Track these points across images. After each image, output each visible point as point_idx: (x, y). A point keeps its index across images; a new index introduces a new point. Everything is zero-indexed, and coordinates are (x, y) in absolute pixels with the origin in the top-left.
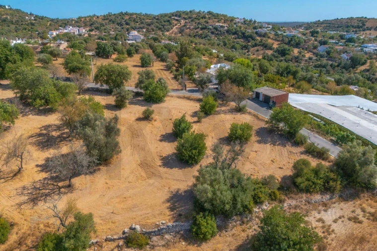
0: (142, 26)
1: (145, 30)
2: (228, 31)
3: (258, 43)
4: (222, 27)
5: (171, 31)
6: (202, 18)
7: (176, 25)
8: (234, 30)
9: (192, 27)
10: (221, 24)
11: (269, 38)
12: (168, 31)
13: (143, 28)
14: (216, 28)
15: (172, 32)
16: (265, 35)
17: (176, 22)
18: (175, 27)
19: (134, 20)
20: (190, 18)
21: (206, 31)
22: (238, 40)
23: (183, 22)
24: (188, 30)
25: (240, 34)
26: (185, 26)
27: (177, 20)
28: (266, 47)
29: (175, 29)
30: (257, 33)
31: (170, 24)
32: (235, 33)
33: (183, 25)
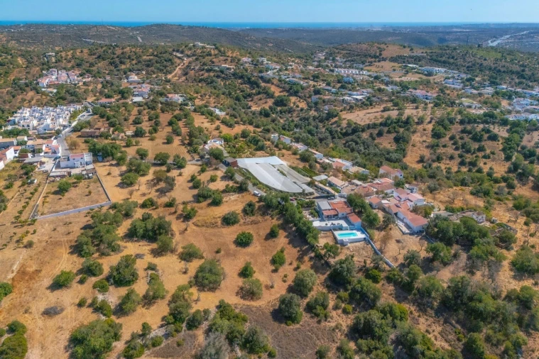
0: (139, 66)
1: (144, 72)
2: (234, 75)
3: (261, 91)
4: (228, 69)
5: (173, 74)
6: (207, 55)
7: (179, 65)
8: (240, 74)
9: (197, 68)
10: (227, 66)
11: (273, 84)
12: (170, 73)
13: (143, 70)
14: (222, 71)
15: (176, 74)
16: (268, 81)
17: (178, 61)
18: (177, 69)
19: (129, 57)
20: (194, 55)
21: (212, 74)
22: (244, 85)
23: (186, 60)
24: (193, 71)
25: (246, 79)
26: (188, 66)
27: (179, 58)
28: (268, 95)
29: (178, 71)
30: (262, 78)
31: (172, 64)
32: (242, 77)
33: (186, 64)
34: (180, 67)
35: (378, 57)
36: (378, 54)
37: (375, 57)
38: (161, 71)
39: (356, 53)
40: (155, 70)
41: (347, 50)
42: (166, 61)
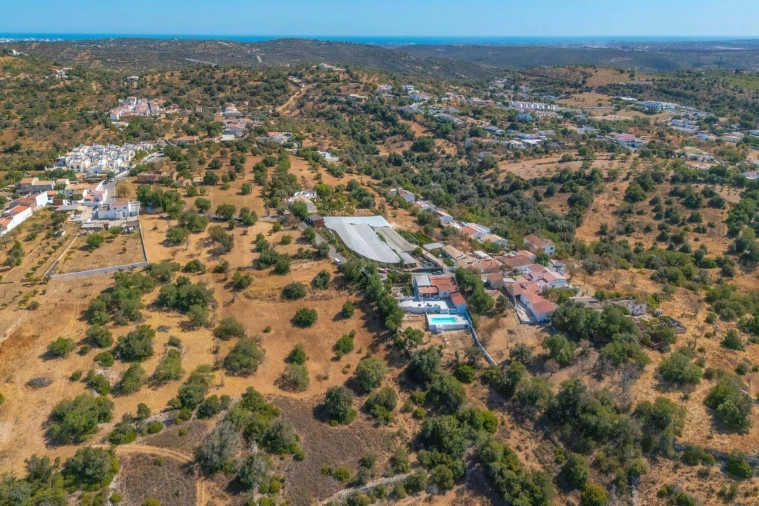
0: (241, 95)
1: (247, 103)
2: (365, 108)
3: (397, 130)
4: (358, 100)
5: (285, 106)
6: (333, 81)
7: (294, 94)
8: (373, 107)
9: (317, 98)
10: (357, 96)
11: (415, 121)
12: (281, 104)
13: (245, 99)
14: (349, 103)
15: (288, 107)
16: (410, 117)
17: (293, 88)
18: (291, 99)
19: (231, 82)
20: (315, 81)
21: (335, 107)
22: (376, 122)
23: (304, 88)
24: (311, 103)
25: (379, 114)
26: (305, 96)
27: (295, 84)
28: (406, 135)
29: (292, 101)
30: (401, 112)
31: (285, 92)
32: (374, 111)
33: (303, 93)
34: (295, 96)
35: (580, 86)
36: (580, 82)
37: (576, 86)
38: (269, 101)
39: (549, 80)
40: (262, 101)
41: (538, 75)
42: (277, 88)
